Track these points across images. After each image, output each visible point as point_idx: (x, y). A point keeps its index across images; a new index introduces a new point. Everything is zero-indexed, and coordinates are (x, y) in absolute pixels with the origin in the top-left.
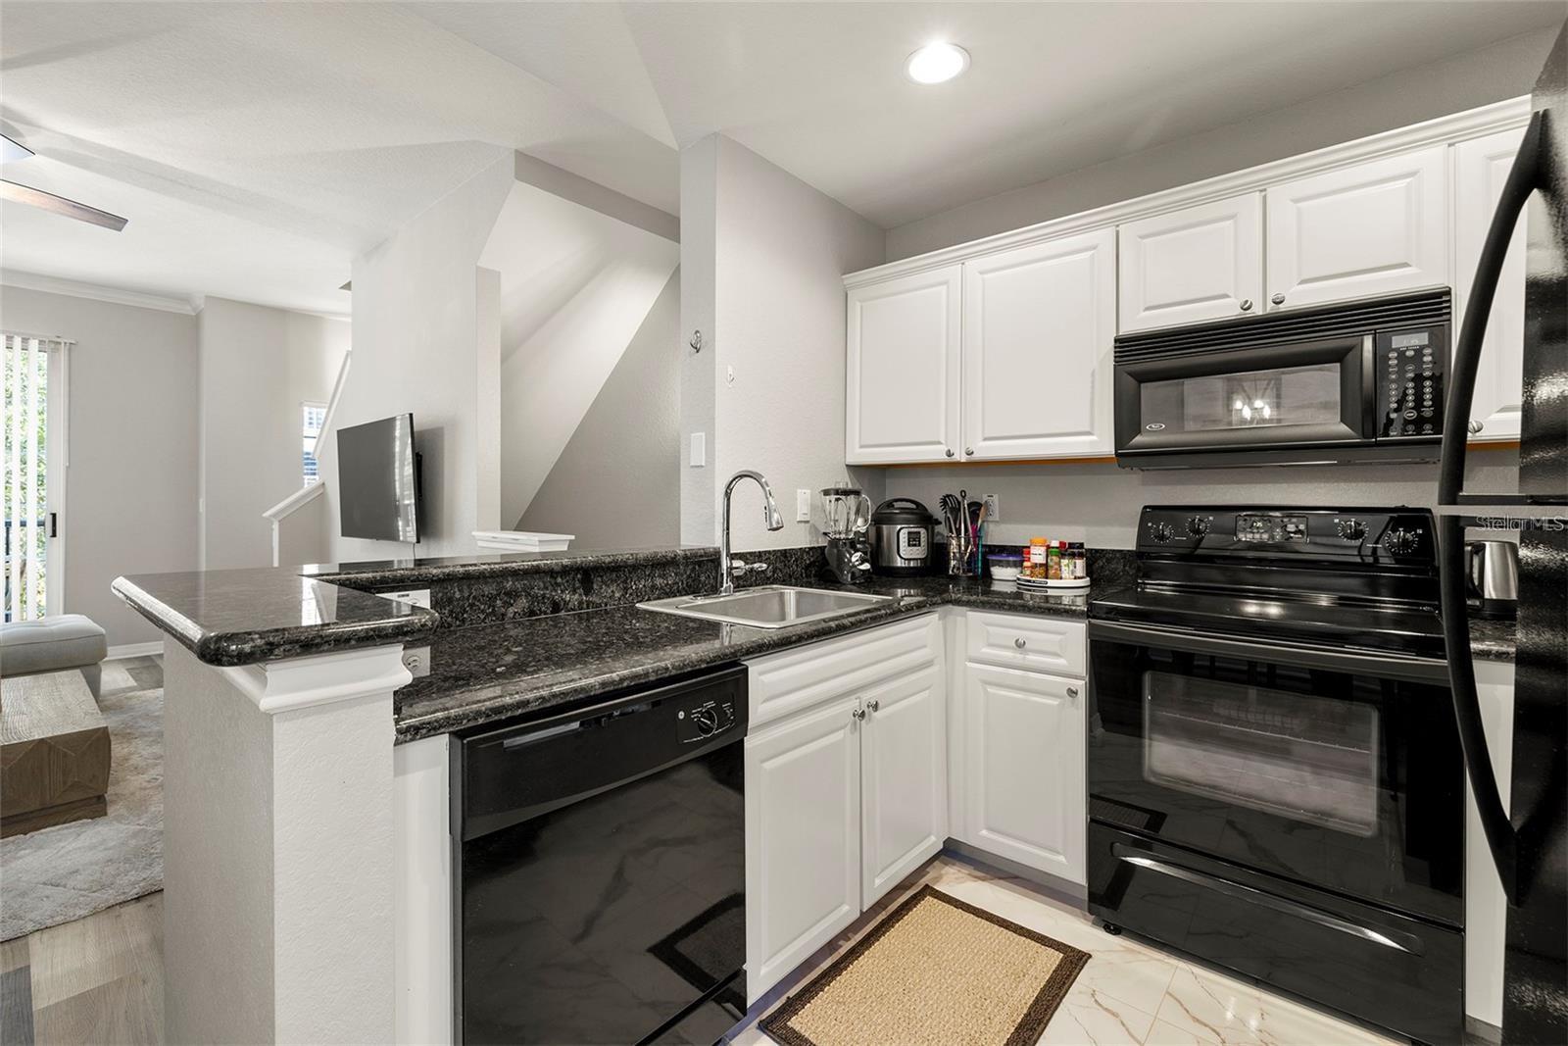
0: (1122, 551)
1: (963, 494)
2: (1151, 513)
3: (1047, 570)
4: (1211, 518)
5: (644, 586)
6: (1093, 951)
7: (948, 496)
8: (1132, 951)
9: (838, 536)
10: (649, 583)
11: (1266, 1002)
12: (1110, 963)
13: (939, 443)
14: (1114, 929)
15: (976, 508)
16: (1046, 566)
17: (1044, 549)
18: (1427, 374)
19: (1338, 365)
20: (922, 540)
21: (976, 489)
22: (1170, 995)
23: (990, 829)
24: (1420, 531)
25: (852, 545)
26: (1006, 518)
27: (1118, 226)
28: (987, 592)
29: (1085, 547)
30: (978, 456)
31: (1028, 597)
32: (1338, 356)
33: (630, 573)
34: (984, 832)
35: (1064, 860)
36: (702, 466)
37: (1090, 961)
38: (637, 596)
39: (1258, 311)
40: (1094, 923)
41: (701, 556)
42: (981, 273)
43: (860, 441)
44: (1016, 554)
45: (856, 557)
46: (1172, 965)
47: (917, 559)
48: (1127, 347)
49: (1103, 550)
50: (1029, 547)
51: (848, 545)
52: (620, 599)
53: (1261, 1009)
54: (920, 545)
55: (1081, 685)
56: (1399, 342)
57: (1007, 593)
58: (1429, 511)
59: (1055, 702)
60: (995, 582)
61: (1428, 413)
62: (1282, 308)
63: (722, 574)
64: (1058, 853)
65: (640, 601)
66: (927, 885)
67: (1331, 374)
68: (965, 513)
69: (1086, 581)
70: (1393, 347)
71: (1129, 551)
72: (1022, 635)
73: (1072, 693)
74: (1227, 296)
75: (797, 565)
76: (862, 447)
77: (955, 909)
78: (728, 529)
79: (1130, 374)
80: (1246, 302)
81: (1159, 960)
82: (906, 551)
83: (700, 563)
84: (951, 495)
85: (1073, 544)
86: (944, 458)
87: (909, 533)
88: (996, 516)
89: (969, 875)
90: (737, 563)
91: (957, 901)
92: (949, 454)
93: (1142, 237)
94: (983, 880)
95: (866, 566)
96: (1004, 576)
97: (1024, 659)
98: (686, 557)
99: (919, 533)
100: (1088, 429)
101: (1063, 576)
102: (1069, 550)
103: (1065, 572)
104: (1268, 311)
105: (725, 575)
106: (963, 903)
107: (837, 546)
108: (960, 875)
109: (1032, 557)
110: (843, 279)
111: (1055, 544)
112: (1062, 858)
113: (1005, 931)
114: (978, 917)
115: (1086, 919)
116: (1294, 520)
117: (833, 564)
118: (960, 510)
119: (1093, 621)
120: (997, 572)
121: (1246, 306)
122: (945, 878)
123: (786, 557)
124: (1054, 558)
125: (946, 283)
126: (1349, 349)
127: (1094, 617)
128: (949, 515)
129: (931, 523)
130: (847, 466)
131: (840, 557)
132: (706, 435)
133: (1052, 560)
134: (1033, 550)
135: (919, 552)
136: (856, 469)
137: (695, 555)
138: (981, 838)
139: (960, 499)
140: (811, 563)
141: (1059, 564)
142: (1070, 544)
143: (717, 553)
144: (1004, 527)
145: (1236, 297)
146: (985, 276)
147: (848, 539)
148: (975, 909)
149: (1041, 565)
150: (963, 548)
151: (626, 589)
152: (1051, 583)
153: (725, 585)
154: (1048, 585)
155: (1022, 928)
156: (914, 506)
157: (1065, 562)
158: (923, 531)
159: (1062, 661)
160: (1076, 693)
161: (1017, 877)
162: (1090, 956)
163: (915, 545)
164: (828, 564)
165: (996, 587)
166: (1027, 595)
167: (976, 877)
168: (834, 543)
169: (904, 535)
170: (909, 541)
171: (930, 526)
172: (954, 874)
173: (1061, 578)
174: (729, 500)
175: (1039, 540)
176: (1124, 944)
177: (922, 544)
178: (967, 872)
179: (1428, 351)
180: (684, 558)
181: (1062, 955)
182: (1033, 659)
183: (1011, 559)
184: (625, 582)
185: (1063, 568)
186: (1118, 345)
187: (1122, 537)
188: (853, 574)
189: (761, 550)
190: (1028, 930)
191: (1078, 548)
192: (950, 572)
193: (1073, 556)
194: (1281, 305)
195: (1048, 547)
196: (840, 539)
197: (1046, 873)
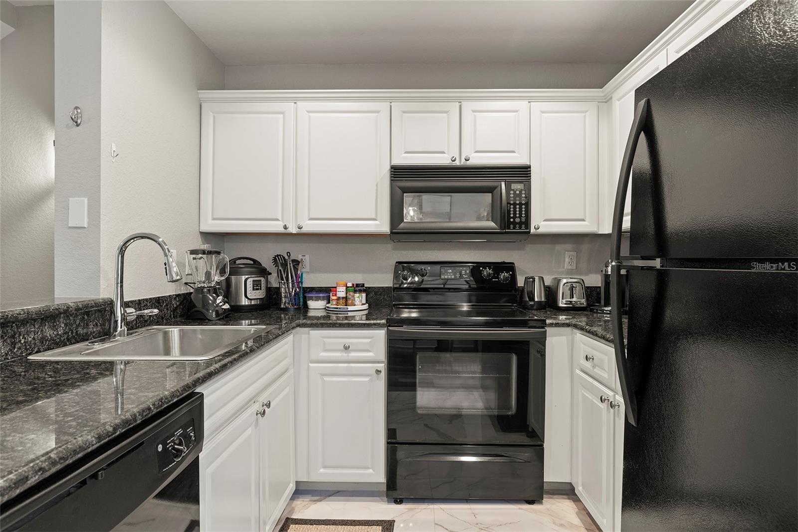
0: (383, 287)
1: (289, 254)
2: (401, 266)
3: (346, 300)
4: (429, 268)
5: (34, 339)
6: (394, 517)
7: (278, 256)
8: (412, 509)
9: (203, 285)
10: (39, 335)
11: (474, 509)
12: (405, 520)
13: (278, 220)
14: (399, 501)
15: (296, 263)
16: (346, 298)
17: (345, 288)
18: (523, 202)
19: (491, 194)
20: (262, 285)
21: (296, 252)
22: (437, 524)
23: (325, 467)
24: (511, 273)
25: (215, 291)
26: (313, 270)
27: (391, 102)
28: (306, 317)
29: (365, 286)
30: (305, 229)
31: (335, 318)
32: (490, 190)
33: (18, 327)
34: (322, 470)
35: (372, 471)
36: (85, 228)
37: (395, 524)
38: (27, 349)
39: (457, 163)
40: (388, 502)
41: (92, 307)
42: (309, 112)
43: (213, 215)
44: (326, 292)
45: (219, 300)
46: (431, 509)
47: (257, 299)
48: (398, 172)
49: (372, 287)
50: (336, 287)
51: (212, 292)
52: (6, 354)
53: (473, 513)
54: (261, 289)
55: (382, 367)
56: (514, 186)
57: (318, 316)
58: (513, 263)
59: (367, 379)
60: (309, 310)
61: (523, 220)
62: (468, 163)
63: (116, 322)
64: (369, 468)
65: (30, 354)
66: (287, 518)
67: (488, 197)
68: (290, 266)
69: (366, 306)
70: (512, 188)
71: (386, 287)
72: (347, 341)
73: (378, 372)
74: (443, 153)
75: (167, 309)
76: (214, 219)
77: (311, 526)
78: (122, 282)
79: (400, 188)
80: (453, 157)
81: (425, 509)
82: (252, 294)
83: (88, 313)
84: (280, 255)
85: (359, 284)
86: (282, 230)
87: (253, 281)
88: (307, 269)
89: (310, 501)
90: (129, 310)
91: (310, 520)
92: (285, 228)
93: (404, 112)
94: (321, 501)
95: (227, 306)
96: (316, 306)
97: (348, 356)
98: (78, 309)
99: (261, 280)
100: (373, 217)
101: (356, 304)
102: (358, 288)
103: (357, 301)
104: (462, 164)
105: (119, 322)
106: (315, 520)
107: (202, 292)
108: (305, 503)
109: (338, 293)
110: (198, 93)
111: (350, 285)
112: (371, 471)
113: (346, 527)
114: (327, 525)
115: (383, 502)
116: (464, 268)
117: (199, 305)
118: (287, 265)
119: (390, 328)
120: (312, 304)
121: (453, 159)
122: (296, 509)
123: (159, 303)
124: (351, 293)
125: (283, 113)
126: (495, 188)
127: (390, 326)
128: (280, 268)
129: (266, 274)
130: (201, 233)
131: (205, 301)
132: (88, 200)
133: (350, 294)
134: (339, 289)
135: (260, 294)
136: (207, 236)
137: (87, 306)
138: (322, 474)
139: (287, 257)
140: (177, 306)
141: (353, 296)
142: (356, 284)
143: (111, 303)
144: (312, 276)
145: (449, 154)
146: (311, 114)
147: (211, 287)
148: (323, 521)
149: (343, 298)
150: (291, 290)
151: (13, 344)
152: (350, 308)
153: (119, 329)
154: (349, 310)
155: (354, 521)
156: (252, 262)
157: (357, 295)
158: (262, 279)
159: (371, 354)
160: (380, 372)
161: (338, 492)
162: (394, 521)
163: (257, 289)
164: (195, 306)
165: (311, 313)
166: (334, 317)
167: (315, 501)
168: (200, 290)
169: (250, 283)
170: (253, 287)
171: (266, 276)
172: (301, 504)
173: (355, 305)
174: (123, 257)
175: (343, 283)
176: (407, 507)
177: (262, 288)
178: (308, 500)
179: (523, 192)
180: (76, 310)
181: (381, 527)
182: (353, 355)
183: (321, 295)
184: (13, 337)
185: (356, 299)
186: (393, 170)
187: (384, 280)
188: (217, 312)
189: (140, 298)
190: (358, 521)
191: (362, 287)
192: (282, 306)
193: (360, 291)
194: (467, 162)
195: (347, 287)
196: (204, 287)
197: (355, 483)
